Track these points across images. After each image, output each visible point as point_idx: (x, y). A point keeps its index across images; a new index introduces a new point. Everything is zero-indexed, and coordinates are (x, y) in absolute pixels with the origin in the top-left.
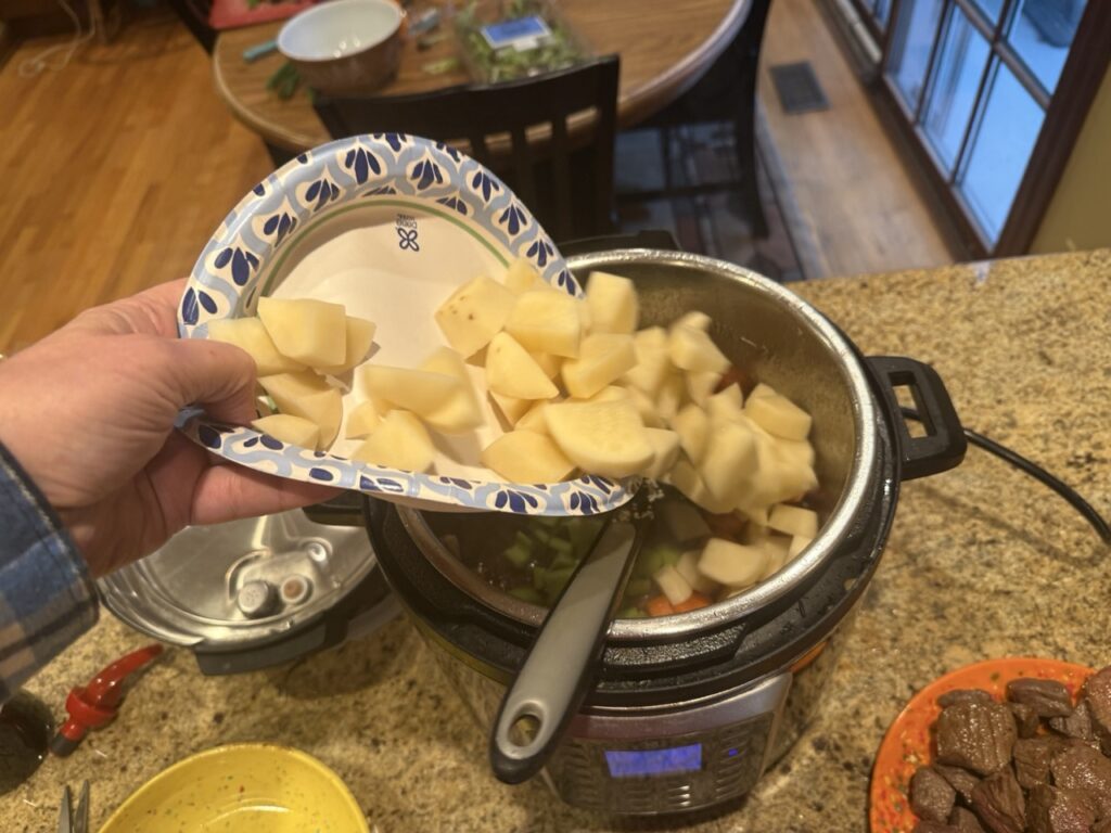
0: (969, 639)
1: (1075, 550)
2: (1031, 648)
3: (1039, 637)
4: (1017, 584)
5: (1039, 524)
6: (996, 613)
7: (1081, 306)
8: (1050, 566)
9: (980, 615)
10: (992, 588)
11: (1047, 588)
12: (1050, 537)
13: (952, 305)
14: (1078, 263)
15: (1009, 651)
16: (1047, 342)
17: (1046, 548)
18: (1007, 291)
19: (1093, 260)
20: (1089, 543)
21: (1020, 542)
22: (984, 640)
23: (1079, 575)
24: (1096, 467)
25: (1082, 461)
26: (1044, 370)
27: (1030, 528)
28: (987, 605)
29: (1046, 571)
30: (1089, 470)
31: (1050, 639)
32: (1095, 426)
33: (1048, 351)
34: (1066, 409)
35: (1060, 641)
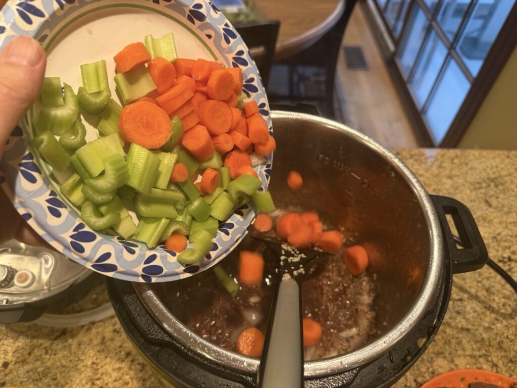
0: (447, 355)
1: (502, 309)
2: (480, 363)
3: (484, 357)
4: (473, 325)
5: (484, 293)
6: (462, 341)
7: (505, 179)
8: (490, 317)
9: (453, 341)
10: (460, 326)
11: (488, 329)
12: (490, 300)
13: (442, 170)
14: (503, 156)
15: (469, 364)
16: (488, 195)
17: (488, 306)
18: (469, 166)
19: (511, 156)
20: (509, 305)
21: (474, 301)
22: (455, 356)
23: (505, 323)
24: (513, 264)
25: (506, 260)
26: (487, 209)
27: (480, 294)
28: (457, 336)
29: (487, 319)
30: (509, 265)
31: (490, 359)
32: (512, 242)
33: (490, 200)
34: (498, 231)
35: (495, 360)
